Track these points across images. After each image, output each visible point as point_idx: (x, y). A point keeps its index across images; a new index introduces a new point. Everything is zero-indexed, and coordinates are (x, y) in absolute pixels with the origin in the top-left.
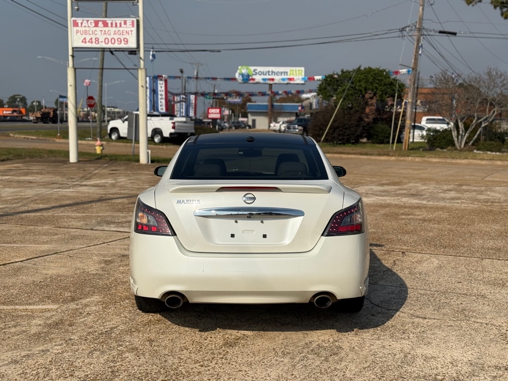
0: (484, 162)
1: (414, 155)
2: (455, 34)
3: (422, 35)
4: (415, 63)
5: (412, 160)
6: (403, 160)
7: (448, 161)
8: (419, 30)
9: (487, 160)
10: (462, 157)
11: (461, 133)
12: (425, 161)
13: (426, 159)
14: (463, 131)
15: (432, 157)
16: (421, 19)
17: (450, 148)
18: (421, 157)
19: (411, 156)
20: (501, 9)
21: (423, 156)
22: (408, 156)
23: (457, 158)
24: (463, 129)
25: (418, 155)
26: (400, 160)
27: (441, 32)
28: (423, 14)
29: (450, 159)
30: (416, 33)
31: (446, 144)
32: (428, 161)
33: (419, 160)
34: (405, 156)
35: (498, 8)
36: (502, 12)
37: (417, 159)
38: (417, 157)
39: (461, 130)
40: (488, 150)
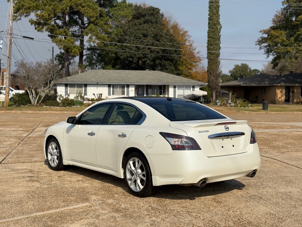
0: (58, 112)
1: (16, 109)
2: (33, 39)
3: (13, 38)
4: (9, 54)
5: (15, 112)
6: (9, 113)
7: (38, 112)
8: (11, 34)
9: (59, 111)
10: (45, 110)
11: (34, 96)
12: (23, 113)
13: (24, 111)
14: (35, 95)
15: (27, 110)
16: (11, 29)
17: (28, 105)
18: (20, 110)
19: (14, 110)
20: (35, 25)
21: (21, 109)
22: (12, 110)
23: (42, 111)
24: (35, 93)
25: (19, 109)
26: (8, 113)
27: (24, 37)
28: (12, 25)
29: (38, 111)
30: (9, 36)
31: (25, 102)
32: (25, 113)
33: (19, 112)
34: (10, 110)
35: (33, 25)
36: (35, 27)
37: (18, 112)
38: (18, 110)
39: (34, 94)
40: (52, 106)
